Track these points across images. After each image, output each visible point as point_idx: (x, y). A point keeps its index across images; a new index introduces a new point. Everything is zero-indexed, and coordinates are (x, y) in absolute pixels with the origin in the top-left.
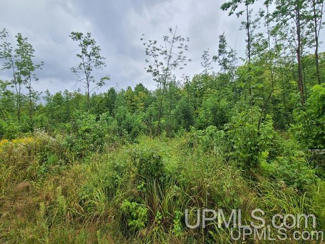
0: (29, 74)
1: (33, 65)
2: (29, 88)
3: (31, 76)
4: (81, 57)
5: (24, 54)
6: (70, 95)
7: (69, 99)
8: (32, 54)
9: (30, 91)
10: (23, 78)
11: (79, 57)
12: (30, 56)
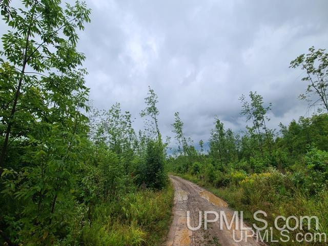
0: (262, 118)
1: (264, 110)
2: (265, 128)
3: (265, 118)
4: (307, 78)
5: (257, 105)
6: (307, 121)
7: (307, 126)
8: (261, 102)
9: (266, 130)
10: (259, 122)
11: (305, 81)
12: (261, 103)
